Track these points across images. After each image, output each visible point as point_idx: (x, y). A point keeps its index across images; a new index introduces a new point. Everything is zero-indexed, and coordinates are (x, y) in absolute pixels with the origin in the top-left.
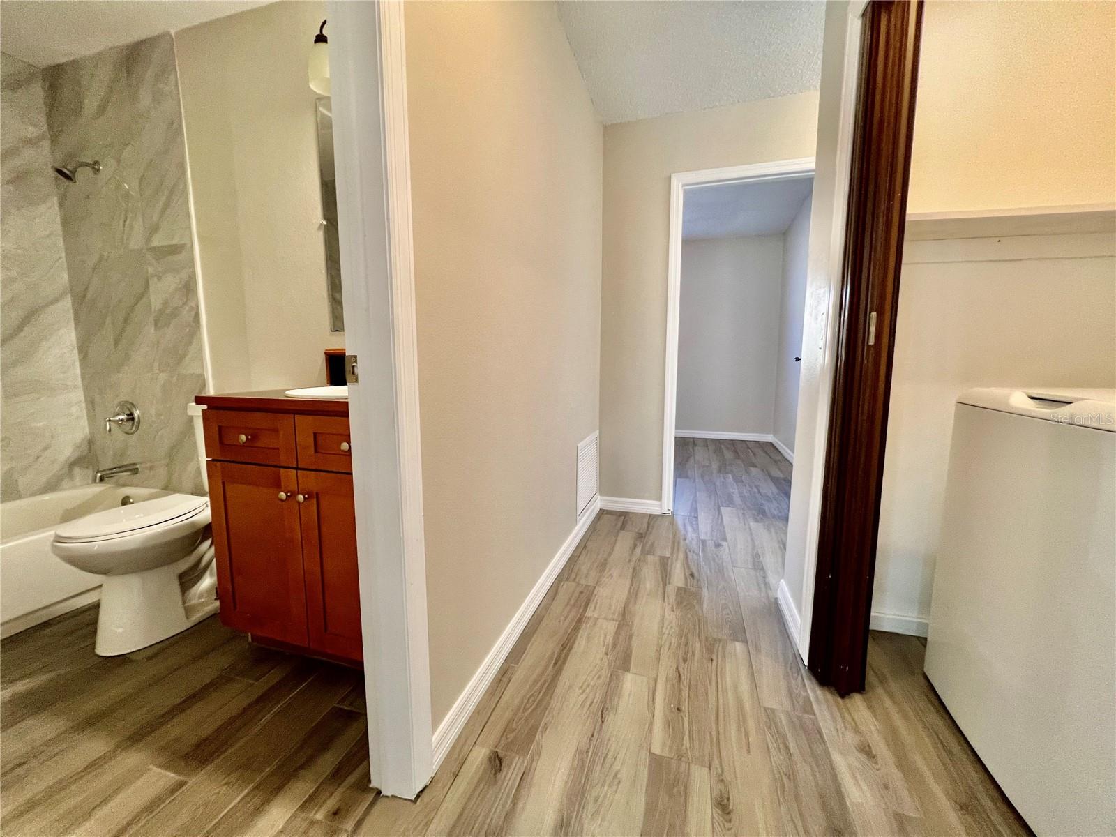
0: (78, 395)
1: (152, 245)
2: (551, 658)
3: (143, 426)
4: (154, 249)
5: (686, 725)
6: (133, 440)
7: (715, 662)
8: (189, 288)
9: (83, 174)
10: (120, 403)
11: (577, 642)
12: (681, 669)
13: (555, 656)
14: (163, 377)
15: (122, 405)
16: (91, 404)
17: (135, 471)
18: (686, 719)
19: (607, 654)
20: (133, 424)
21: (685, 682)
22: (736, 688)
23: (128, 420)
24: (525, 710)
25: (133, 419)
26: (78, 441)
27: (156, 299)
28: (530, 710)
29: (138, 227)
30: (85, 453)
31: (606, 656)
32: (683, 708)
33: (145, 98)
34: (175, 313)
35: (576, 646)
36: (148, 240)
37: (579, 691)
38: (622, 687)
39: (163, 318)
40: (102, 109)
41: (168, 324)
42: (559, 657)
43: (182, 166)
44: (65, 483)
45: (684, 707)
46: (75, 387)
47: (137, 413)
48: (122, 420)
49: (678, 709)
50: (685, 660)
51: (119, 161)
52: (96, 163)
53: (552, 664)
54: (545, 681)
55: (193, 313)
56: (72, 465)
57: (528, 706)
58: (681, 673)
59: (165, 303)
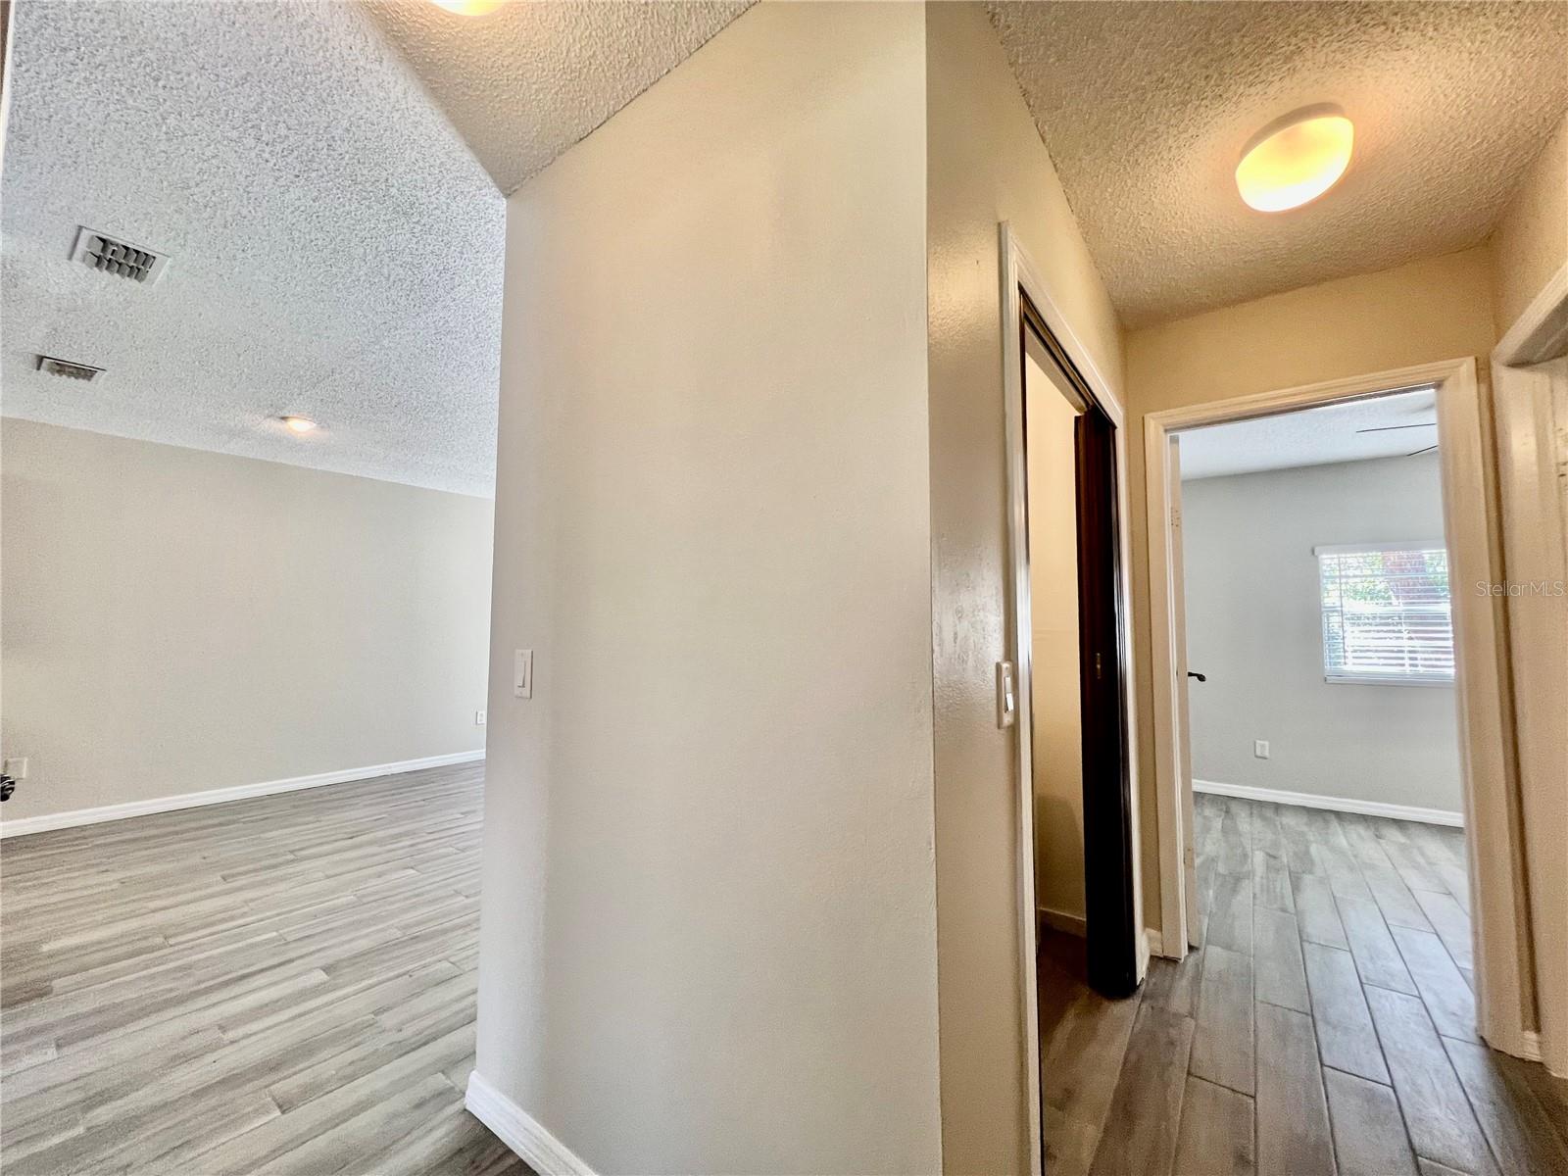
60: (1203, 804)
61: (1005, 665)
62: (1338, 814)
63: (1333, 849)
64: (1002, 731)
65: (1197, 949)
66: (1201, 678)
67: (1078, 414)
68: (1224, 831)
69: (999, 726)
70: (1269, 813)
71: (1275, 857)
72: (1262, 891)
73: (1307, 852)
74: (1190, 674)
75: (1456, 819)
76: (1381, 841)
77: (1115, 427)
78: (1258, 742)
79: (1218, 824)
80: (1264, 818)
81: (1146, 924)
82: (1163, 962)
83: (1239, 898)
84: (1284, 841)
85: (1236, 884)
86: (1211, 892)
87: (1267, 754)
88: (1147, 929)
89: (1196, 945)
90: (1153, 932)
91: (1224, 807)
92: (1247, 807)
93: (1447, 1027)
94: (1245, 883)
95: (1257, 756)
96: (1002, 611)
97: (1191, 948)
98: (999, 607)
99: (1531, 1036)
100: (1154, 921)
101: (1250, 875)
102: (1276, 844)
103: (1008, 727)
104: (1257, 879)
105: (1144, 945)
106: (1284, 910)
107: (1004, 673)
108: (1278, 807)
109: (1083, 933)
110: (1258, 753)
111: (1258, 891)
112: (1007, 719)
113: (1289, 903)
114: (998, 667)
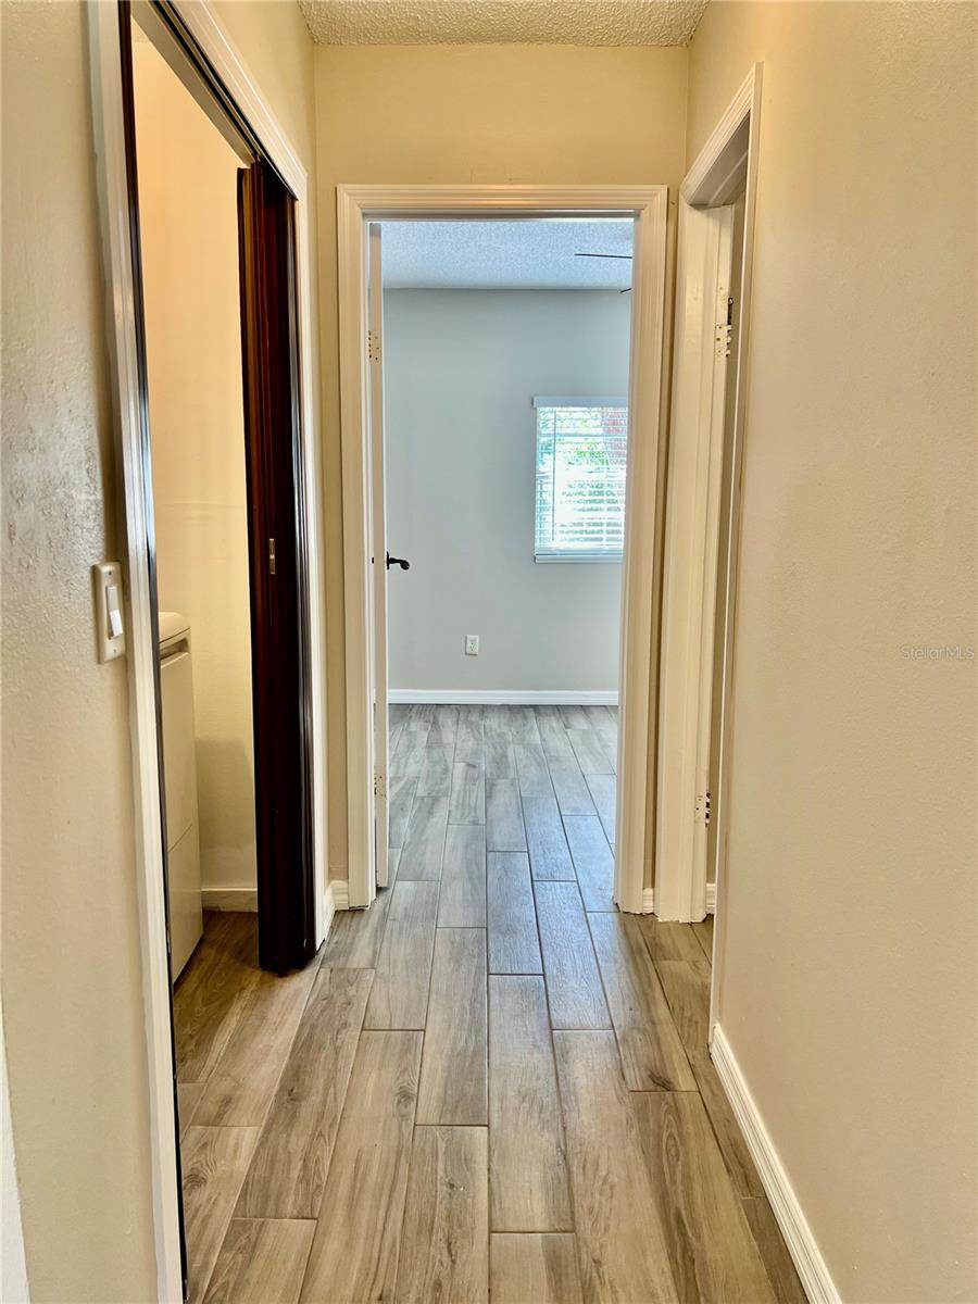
2: (694, 1225)
5: (441, 1165)
7: (376, 1295)
11: (668, 1274)
12: (446, 1260)
13: (690, 1234)
18: (441, 1173)
19: (597, 1262)
21: (439, 1236)
22: (349, 1246)
24: (671, 1136)
28: (664, 1139)
31: (597, 1255)
32: (445, 1188)
35: (666, 1265)
37: (613, 1178)
38: (547, 1201)
42: (683, 1235)
45: (443, 1190)
49: (452, 1186)
50: (438, 1286)
53: (683, 1212)
54: (674, 1182)
57: (671, 1143)
58: (445, 1252)
60: (410, 717)
61: (106, 569)
62: (535, 708)
63: (527, 747)
64: (106, 667)
65: (386, 889)
66: (405, 565)
67: (244, 166)
68: (429, 746)
69: (99, 659)
70: (475, 717)
71: (474, 766)
72: (457, 807)
73: (504, 755)
74: (391, 561)
75: (611, 697)
76: (569, 731)
77: (294, 199)
78: (469, 636)
79: (423, 738)
80: (469, 724)
81: (331, 876)
82: (348, 914)
83: (435, 820)
84: (485, 748)
85: (433, 804)
86: (407, 821)
87: (477, 651)
88: (333, 882)
89: (385, 885)
90: (339, 884)
91: (431, 719)
92: (455, 713)
93: (593, 903)
94: (444, 801)
95: (466, 654)
96: (99, 485)
97: (379, 890)
98: (93, 480)
99: (649, 891)
100: (339, 870)
101: (448, 792)
102: (476, 753)
103: (114, 660)
104: (455, 795)
105: (326, 901)
106: (475, 823)
107: (105, 581)
108: (484, 709)
109: (255, 908)
110: (469, 651)
111: (453, 808)
112: (112, 648)
113: (481, 814)
114: (95, 571)
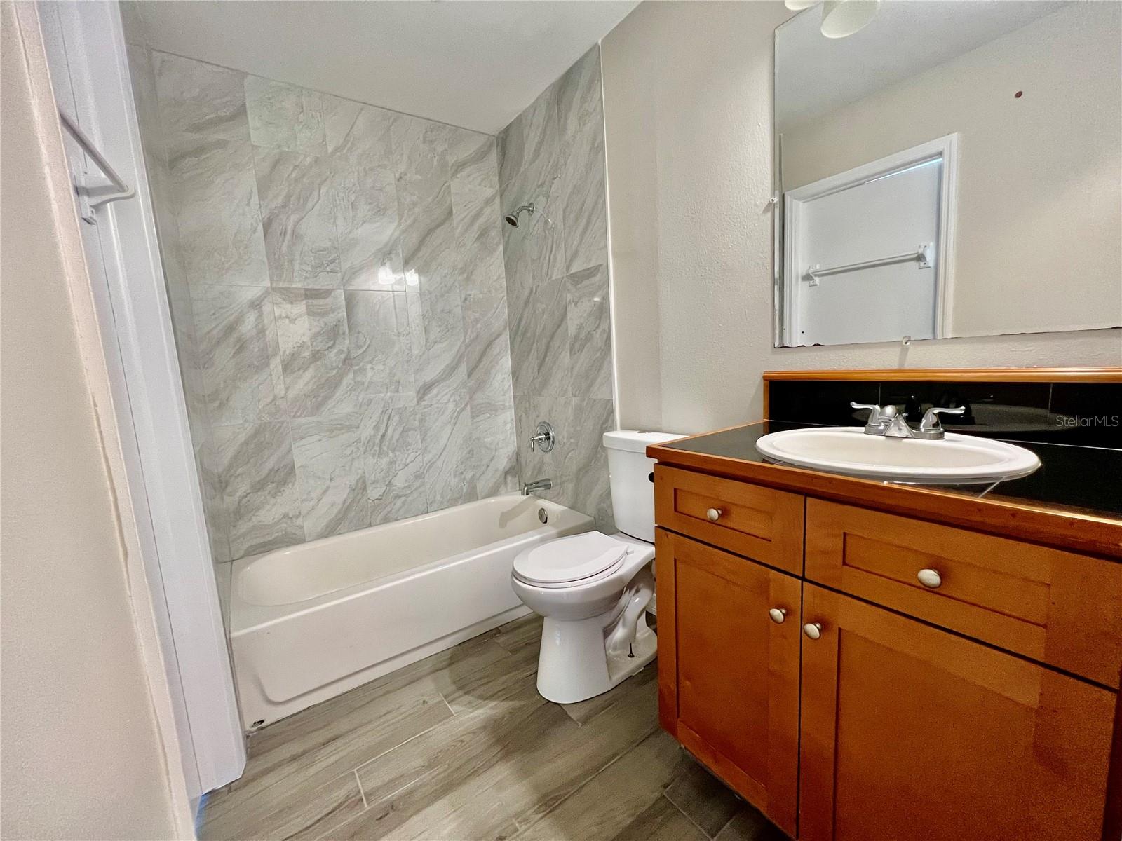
0: (510, 415)
1: (571, 272)
3: (557, 446)
4: (574, 275)
6: (548, 457)
8: (602, 311)
9: (522, 218)
10: (540, 423)
14: (575, 401)
15: (541, 426)
16: (519, 421)
17: (548, 487)
20: (549, 442)
23: (546, 439)
25: (549, 439)
26: (510, 454)
27: (571, 327)
29: (561, 256)
30: (514, 464)
33: (572, 123)
34: (589, 337)
36: (568, 268)
39: (578, 344)
40: (537, 153)
41: (581, 350)
43: (602, 183)
44: (503, 490)
46: (510, 408)
47: (551, 434)
48: (541, 439)
51: (548, 197)
52: (531, 204)
55: (605, 336)
56: (506, 473)
59: (580, 327)
